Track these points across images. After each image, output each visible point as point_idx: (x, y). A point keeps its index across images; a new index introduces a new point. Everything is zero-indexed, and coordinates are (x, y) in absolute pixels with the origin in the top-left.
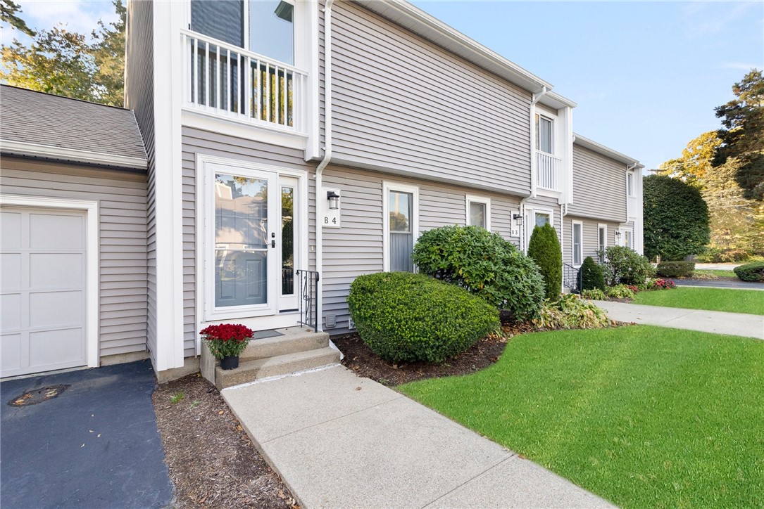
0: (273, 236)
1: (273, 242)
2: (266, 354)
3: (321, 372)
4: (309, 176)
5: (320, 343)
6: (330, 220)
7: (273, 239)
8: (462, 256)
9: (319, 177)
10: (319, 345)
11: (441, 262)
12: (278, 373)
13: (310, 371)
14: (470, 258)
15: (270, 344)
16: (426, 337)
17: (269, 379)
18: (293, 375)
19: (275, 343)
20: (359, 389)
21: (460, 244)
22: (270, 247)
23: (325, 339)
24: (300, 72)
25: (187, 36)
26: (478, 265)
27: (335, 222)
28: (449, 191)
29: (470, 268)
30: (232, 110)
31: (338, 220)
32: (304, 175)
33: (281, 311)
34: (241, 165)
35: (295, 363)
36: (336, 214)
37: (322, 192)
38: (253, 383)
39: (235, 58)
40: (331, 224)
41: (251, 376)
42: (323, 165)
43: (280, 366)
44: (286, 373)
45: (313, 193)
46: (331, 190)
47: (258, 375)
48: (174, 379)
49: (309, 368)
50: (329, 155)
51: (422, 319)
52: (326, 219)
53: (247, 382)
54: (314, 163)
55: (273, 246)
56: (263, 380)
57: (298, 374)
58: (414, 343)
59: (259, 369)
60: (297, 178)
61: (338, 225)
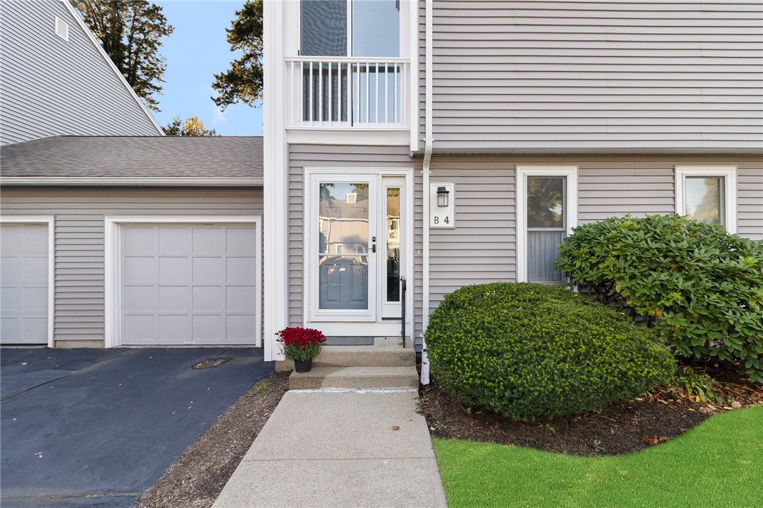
0: (374, 241)
1: (374, 246)
2: (343, 363)
3: (386, 394)
4: (415, 173)
5: (404, 360)
6: (442, 220)
7: (374, 243)
8: (621, 264)
9: (426, 172)
10: (403, 362)
11: (590, 272)
12: (343, 386)
13: (377, 391)
14: (635, 267)
15: (347, 353)
16: (493, 382)
17: (334, 390)
18: (359, 391)
19: (352, 353)
20: (397, 428)
21: (619, 245)
22: (370, 251)
23: (410, 356)
24: (403, 62)
25: (294, 62)
26: (650, 278)
27: (448, 221)
28: (638, 164)
29: (633, 282)
30: (333, 120)
31: (451, 220)
32: (409, 172)
33: (383, 319)
34: (343, 171)
35: (362, 379)
36: (449, 212)
37: (430, 189)
38: (316, 391)
39: (326, 68)
40: (442, 224)
41: (316, 383)
42: (427, 158)
43: (346, 379)
44: (352, 387)
45: (418, 192)
46: (441, 185)
47: (323, 384)
48: (287, 370)
49: (379, 387)
50: (429, 146)
51: (499, 354)
52: (436, 219)
53: (311, 388)
54: (418, 158)
55: (374, 251)
56: (327, 390)
57: (363, 392)
58: (473, 386)
59: (324, 378)
60: (404, 177)
61: (451, 224)
